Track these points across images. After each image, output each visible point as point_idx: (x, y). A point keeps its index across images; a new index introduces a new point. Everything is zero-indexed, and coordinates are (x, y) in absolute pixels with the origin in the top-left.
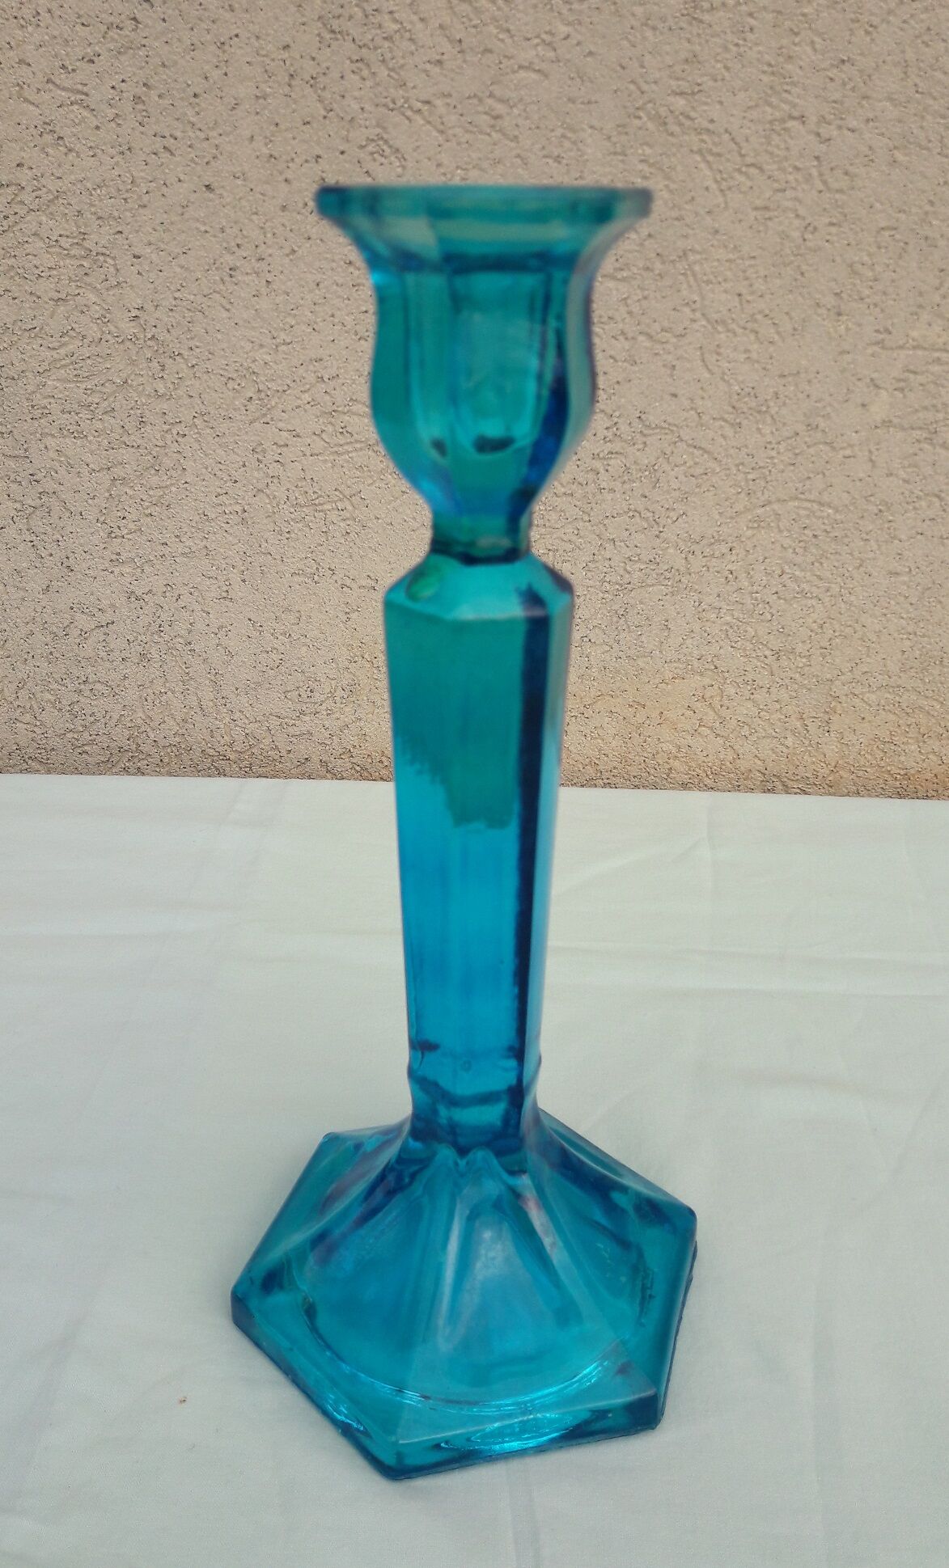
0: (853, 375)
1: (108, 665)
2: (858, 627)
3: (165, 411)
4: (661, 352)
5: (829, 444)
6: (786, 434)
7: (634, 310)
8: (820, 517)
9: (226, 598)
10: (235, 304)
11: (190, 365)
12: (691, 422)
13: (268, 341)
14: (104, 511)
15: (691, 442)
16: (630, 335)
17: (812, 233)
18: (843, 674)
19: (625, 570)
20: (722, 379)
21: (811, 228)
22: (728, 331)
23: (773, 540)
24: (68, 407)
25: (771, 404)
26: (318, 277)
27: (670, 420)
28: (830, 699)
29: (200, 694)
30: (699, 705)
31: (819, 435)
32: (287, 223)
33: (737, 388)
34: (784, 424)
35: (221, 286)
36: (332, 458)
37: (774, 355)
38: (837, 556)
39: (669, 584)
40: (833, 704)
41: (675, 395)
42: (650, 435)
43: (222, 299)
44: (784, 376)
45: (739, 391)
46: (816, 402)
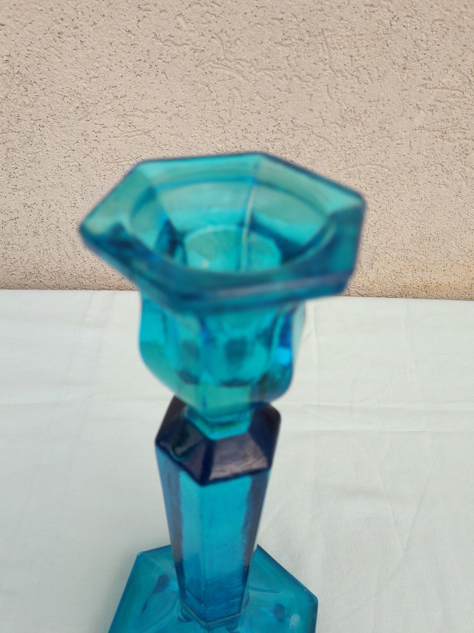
0: (407, 102)
1: (18, 237)
2: (392, 224)
3: (31, 113)
4: (305, 87)
5: (391, 138)
6: (369, 132)
7: (292, 63)
8: (381, 173)
10: (64, 54)
11: (41, 88)
12: (319, 124)
13: (84, 76)
14: (5, 165)
15: (318, 134)
16: (289, 77)
17: (396, 21)
18: (382, 244)
20: (338, 102)
21: (396, 19)
22: (343, 76)
23: (356, 184)
25: (363, 116)
26: (111, 39)
27: (308, 122)
28: (374, 254)
29: (66, 250)
31: (385, 133)
32: (90, 6)
33: (345, 107)
34: (368, 127)
35: (54, 43)
36: (125, 139)
37: (367, 90)
38: (387, 191)
40: (376, 257)
41: (311, 110)
42: (297, 130)
43: (56, 51)
44: (371, 101)
45: (346, 109)
46: (386, 116)
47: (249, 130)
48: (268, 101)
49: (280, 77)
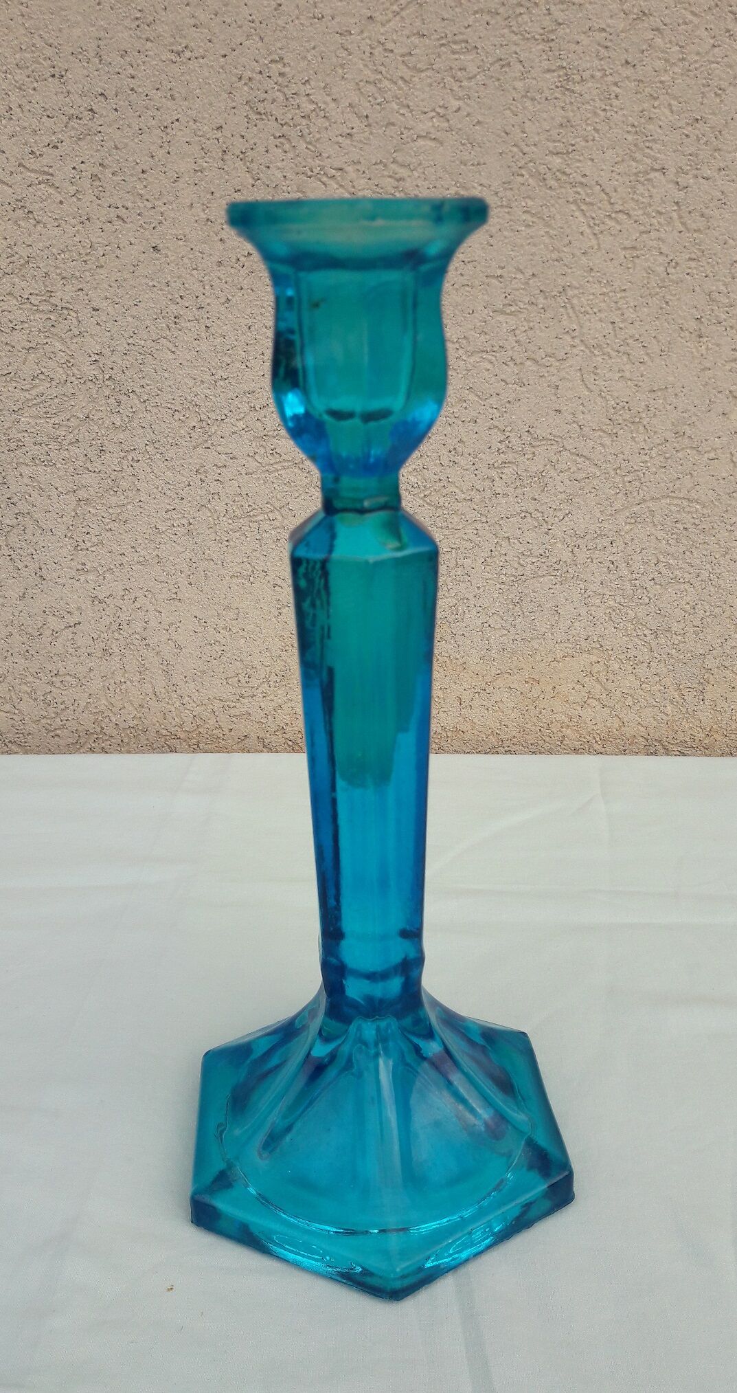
0: (714, 389)
1: (76, 660)
2: (726, 607)
3: (121, 441)
4: (546, 375)
5: (696, 448)
6: (658, 441)
7: (521, 339)
8: (689, 513)
9: (175, 599)
10: (180, 347)
11: (142, 400)
12: (573, 434)
13: (207, 377)
14: (71, 528)
15: (574, 451)
16: (518, 361)
17: (675, 268)
19: (519, 563)
20: (600, 395)
21: (673, 264)
22: (604, 354)
23: (649, 533)
24: (39, 439)
25: (644, 415)
26: (250, 321)
27: (555, 432)
28: (704, 671)
29: (154, 682)
30: (587, 679)
31: (686, 441)
32: (222, 276)
33: (613, 403)
34: (655, 432)
35: (168, 333)
36: (263, 476)
37: (645, 373)
38: (706, 546)
39: (558, 574)
40: (707, 675)
41: (559, 411)
42: (538, 446)
43: (168, 343)
44: (654, 391)
45: (615, 405)
46: (683, 412)
47: (460, 450)
48: (488, 401)
49: (504, 361)
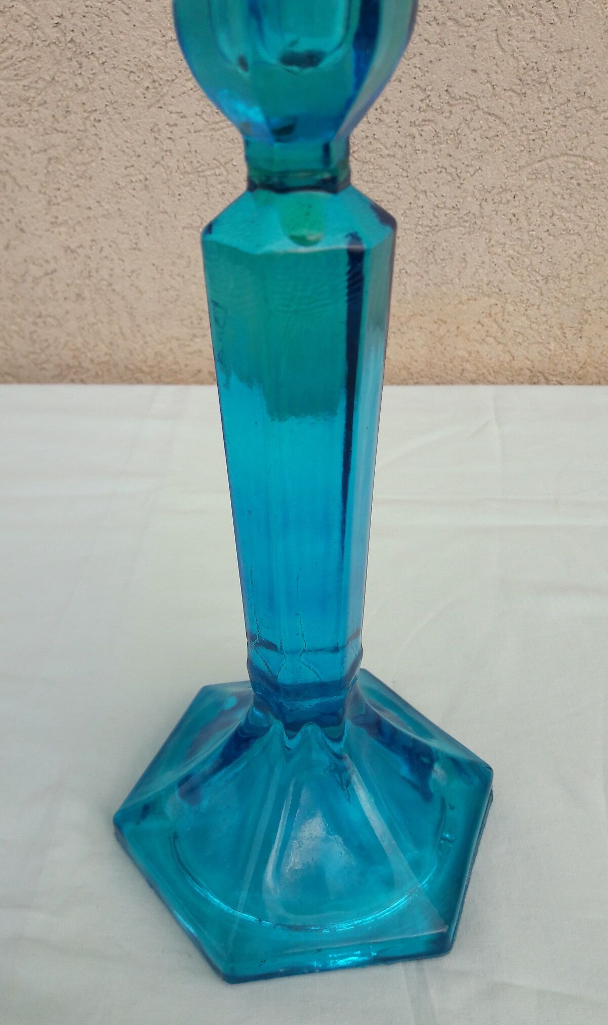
3: (84, 101)
4: (465, 35)
5: (594, 108)
6: (561, 101)
8: (583, 169)
9: (136, 248)
11: (101, 62)
12: (487, 93)
13: (159, 39)
14: (44, 185)
15: (486, 110)
16: (441, 21)
18: (594, 293)
19: (434, 215)
20: (513, 56)
22: (518, 15)
23: (547, 189)
24: (12, 102)
25: (550, 76)
27: (471, 92)
28: (583, 312)
29: (120, 323)
30: (486, 320)
31: (586, 101)
34: (559, 93)
36: (210, 133)
37: (554, 34)
38: (595, 200)
39: (467, 225)
40: (586, 316)
41: (475, 71)
42: (455, 105)
43: (123, 5)
44: (561, 52)
45: (525, 66)
46: (585, 73)
47: (385, 108)
48: (412, 60)
49: (428, 21)
